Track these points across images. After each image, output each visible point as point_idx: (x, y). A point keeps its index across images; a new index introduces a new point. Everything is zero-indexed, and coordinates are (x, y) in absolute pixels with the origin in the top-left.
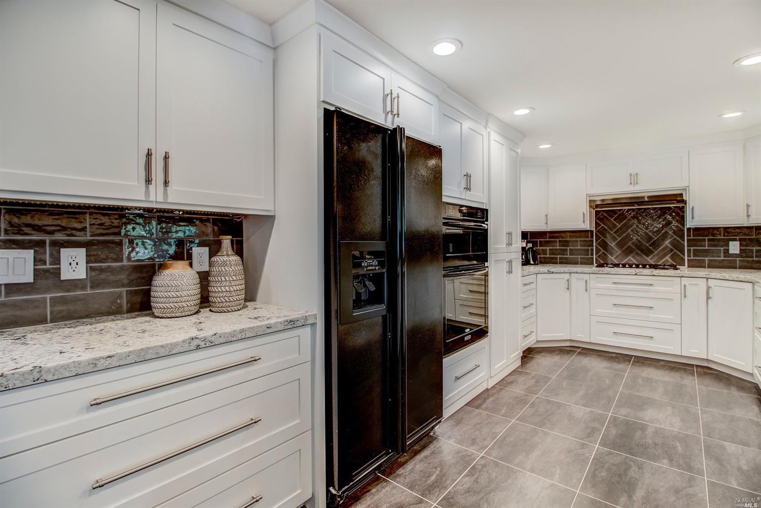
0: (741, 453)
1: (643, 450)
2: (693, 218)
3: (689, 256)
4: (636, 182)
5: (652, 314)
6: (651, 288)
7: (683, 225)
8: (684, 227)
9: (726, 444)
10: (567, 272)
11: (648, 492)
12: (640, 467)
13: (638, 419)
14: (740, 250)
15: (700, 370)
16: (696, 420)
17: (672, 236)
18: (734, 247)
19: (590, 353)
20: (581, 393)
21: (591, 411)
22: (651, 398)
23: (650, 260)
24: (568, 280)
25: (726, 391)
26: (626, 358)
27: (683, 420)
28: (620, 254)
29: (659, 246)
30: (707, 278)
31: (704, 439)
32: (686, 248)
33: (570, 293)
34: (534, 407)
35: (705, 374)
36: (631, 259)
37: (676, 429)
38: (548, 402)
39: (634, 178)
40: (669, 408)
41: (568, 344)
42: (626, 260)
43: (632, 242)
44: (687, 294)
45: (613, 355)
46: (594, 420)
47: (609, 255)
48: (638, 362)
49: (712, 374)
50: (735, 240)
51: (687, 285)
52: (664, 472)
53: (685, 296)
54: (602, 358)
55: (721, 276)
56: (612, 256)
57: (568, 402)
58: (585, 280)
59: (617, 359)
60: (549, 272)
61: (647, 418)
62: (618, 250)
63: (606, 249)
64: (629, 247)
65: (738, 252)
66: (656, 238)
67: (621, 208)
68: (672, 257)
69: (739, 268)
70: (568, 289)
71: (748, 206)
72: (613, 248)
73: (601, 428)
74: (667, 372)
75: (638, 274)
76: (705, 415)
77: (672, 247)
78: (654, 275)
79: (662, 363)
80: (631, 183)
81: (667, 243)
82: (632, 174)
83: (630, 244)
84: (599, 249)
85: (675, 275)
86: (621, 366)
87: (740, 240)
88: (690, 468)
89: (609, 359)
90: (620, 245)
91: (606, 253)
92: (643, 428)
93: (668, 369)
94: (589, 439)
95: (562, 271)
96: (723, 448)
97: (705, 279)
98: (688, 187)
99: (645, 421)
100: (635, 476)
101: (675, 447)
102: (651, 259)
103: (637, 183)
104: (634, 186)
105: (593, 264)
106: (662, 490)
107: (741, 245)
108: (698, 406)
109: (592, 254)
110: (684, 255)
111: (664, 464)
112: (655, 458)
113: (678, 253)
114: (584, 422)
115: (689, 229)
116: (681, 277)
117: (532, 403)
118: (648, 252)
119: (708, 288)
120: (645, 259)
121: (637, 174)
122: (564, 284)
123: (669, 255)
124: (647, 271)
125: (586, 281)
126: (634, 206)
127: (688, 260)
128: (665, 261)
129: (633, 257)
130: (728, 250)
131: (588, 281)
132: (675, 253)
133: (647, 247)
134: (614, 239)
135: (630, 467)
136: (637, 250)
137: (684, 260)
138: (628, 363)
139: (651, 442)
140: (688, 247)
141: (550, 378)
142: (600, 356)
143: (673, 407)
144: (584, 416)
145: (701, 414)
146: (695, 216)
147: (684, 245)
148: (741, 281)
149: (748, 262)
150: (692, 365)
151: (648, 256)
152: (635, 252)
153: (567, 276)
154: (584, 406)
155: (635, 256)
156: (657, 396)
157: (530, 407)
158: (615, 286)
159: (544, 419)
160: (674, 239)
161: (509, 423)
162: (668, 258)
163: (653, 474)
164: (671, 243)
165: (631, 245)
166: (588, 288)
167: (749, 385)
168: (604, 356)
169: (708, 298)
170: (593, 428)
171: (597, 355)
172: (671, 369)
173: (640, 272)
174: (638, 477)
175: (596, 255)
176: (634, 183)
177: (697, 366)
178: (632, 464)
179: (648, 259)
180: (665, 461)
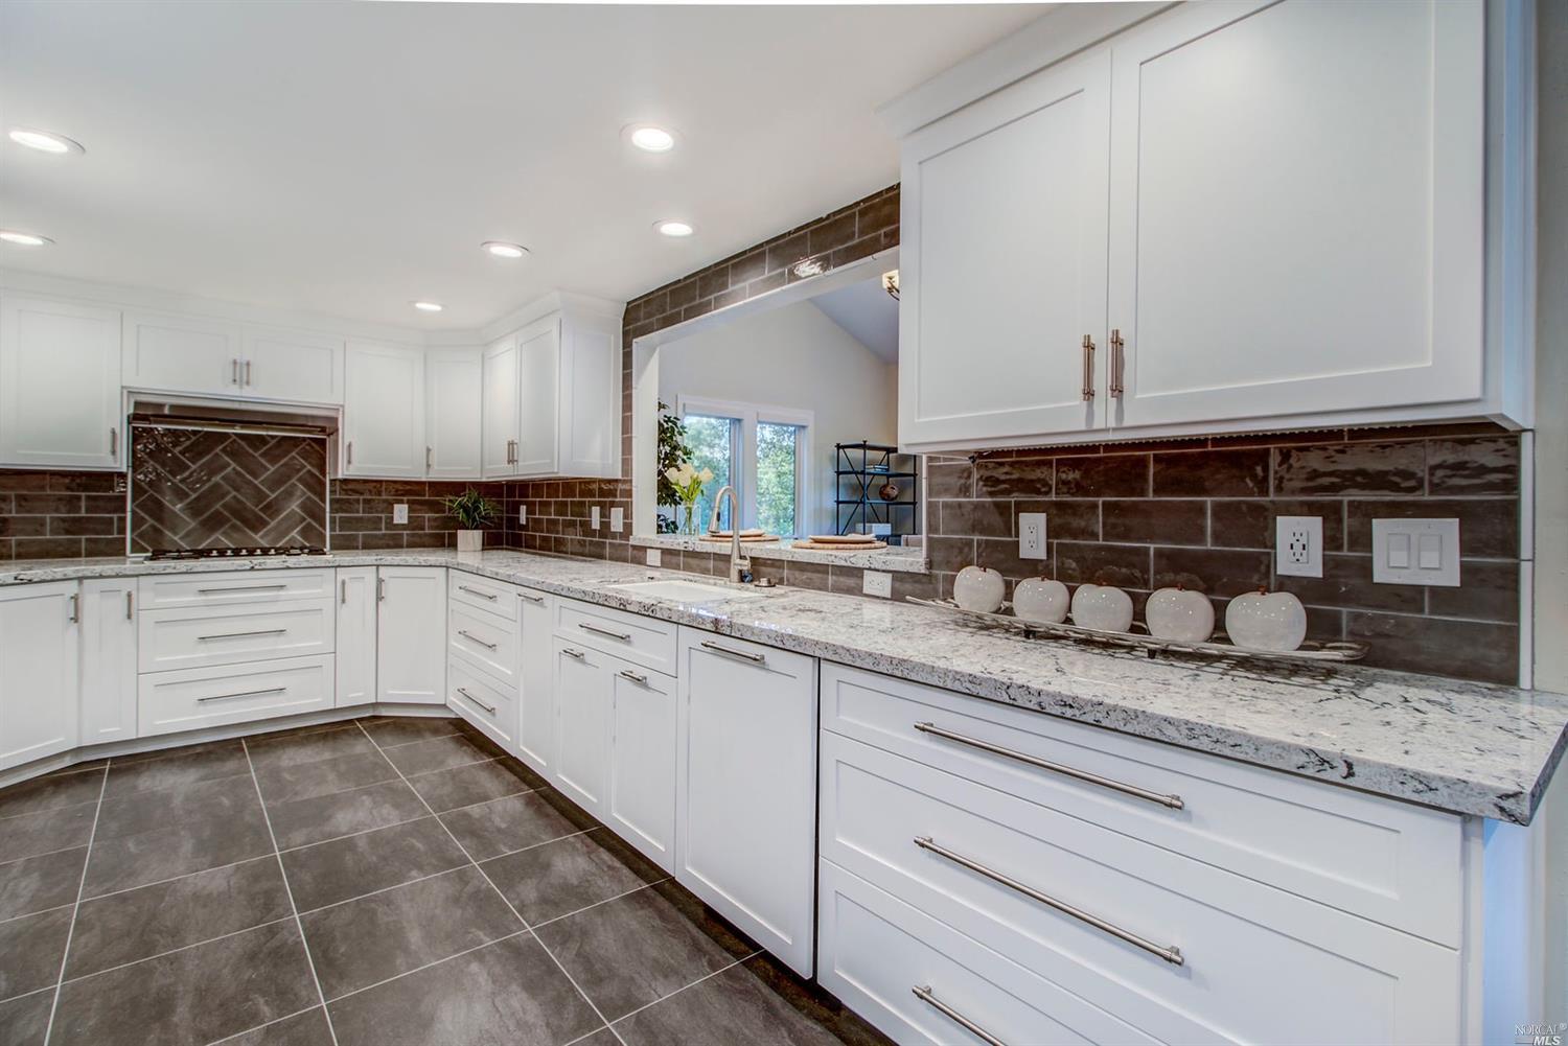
0: (488, 810)
1: (370, 877)
2: (349, 462)
3: (332, 529)
4: (245, 378)
5: (281, 644)
6: (282, 593)
7: (323, 473)
8: (325, 476)
9: (467, 808)
10: (74, 575)
11: (424, 927)
12: (388, 901)
13: (330, 836)
14: (409, 517)
15: (367, 724)
16: (413, 798)
17: (304, 493)
18: (401, 513)
19: (142, 764)
20: (187, 846)
21: (238, 868)
22: (327, 796)
23: (260, 539)
24: (75, 598)
25: (420, 742)
26: (231, 747)
27: (396, 806)
28: (194, 529)
29: (278, 512)
30: (378, 566)
31: (439, 817)
32: (328, 515)
33: (80, 631)
34: (92, 928)
35: (378, 727)
36: (221, 538)
37: (396, 823)
38: (123, 899)
39: (241, 371)
40: (364, 797)
41: (68, 762)
42: (209, 541)
43: (222, 502)
44: (346, 597)
45: (199, 750)
46: (256, 878)
47: (167, 532)
48: (258, 746)
49: (388, 724)
50: (402, 502)
51: (347, 581)
52: (423, 889)
53: (343, 601)
54: (177, 763)
55: (401, 560)
56: (175, 534)
57: (174, 875)
58: (124, 594)
59: (213, 756)
60: (20, 582)
61: (344, 829)
62: (187, 519)
63: (160, 520)
64: (218, 513)
65: (405, 521)
66: (273, 496)
67: (200, 429)
68: (303, 533)
69: (408, 546)
70: (75, 619)
71: (428, 450)
72: (177, 515)
73: (279, 883)
74: (320, 744)
75: (256, 567)
76: (418, 785)
77: (303, 514)
78: (288, 568)
79: (302, 734)
80: (235, 381)
81: (294, 506)
82: (238, 361)
83: (218, 506)
84: (143, 518)
85: (327, 565)
86: (231, 765)
87: (408, 502)
88: (451, 863)
89: (195, 760)
90: (195, 510)
91: (159, 526)
92: (350, 845)
93: (319, 740)
94: (274, 913)
95: (59, 576)
96: (466, 815)
97: (375, 567)
98: (343, 406)
99: (344, 834)
100: (391, 919)
101: (412, 847)
102: (262, 537)
103: (248, 383)
104: (241, 387)
105: (124, 554)
106: (438, 911)
107: (410, 510)
108: (399, 777)
109: (122, 530)
110: (325, 529)
111: (415, 878)
112: (398, 878)
113: (314, 524)
114: (239, 893)
115: (333, 481)
116: (336, 567)
117: (78, 922)
118: (256, 524)
119: (380, 581)
120: (251, 538)
121: (248, 364)
122: (63, 608)
123: (298, 529)
124: (273, 561)
125: (129, 595)
126: (233, 427)
127: (331, 536)
128: (290, 540)
129: (225, 534)
130: (392, 518)
131: (134, 596)
132: (309, 524)
133: (256, 515)
134: (180, 495)
135: (374, 912)
136: (234, 521)
137: (325, 536)
138: (239, 755)
139: (374, 859)
140: (331, 512)
141: (81, 853)
142: (171, 760)
143: (369, 793)
144: (229, 882)
145: (413, 786)
146: (353, 459)
147: (324, 510)
148: (430, 566)
149: (420, 536)
150: (350, 721)
151: (255, 530)
152: (229, 524)
153: (71, 588)
154: (212, 865)
155: (229, 531)
156: (332, 787)
157: (81, 935)
158: (203, 598)
159: (142, 935)
160: (309, 498)
161: (53, 996)
162: (294, 533)
163: (412, 900)
164: (303, 506)
165: (221, 510)
166: (134, 611)
167: (441, 723)
168: (179, 759)
169: (379, 598)
170: (266, 892)
171: (162, 761)
172: (324, 738)
173: (260, 564)
174: (395, 918)
175: (133, 530)
176: (241, 381)
177: (358, 720)
178: (373, 905)
179: (257, 537)
180: (414, 873)
